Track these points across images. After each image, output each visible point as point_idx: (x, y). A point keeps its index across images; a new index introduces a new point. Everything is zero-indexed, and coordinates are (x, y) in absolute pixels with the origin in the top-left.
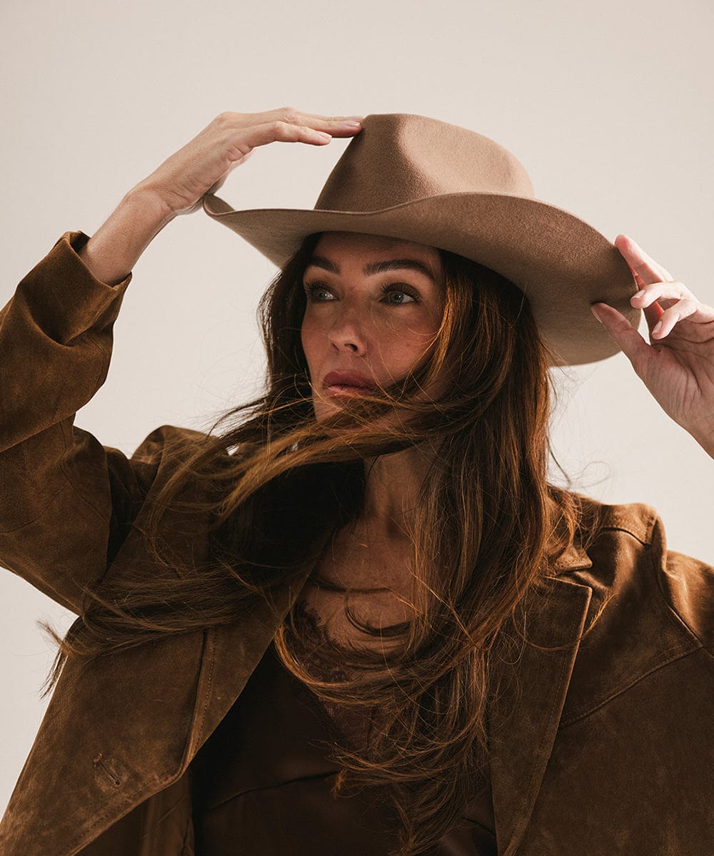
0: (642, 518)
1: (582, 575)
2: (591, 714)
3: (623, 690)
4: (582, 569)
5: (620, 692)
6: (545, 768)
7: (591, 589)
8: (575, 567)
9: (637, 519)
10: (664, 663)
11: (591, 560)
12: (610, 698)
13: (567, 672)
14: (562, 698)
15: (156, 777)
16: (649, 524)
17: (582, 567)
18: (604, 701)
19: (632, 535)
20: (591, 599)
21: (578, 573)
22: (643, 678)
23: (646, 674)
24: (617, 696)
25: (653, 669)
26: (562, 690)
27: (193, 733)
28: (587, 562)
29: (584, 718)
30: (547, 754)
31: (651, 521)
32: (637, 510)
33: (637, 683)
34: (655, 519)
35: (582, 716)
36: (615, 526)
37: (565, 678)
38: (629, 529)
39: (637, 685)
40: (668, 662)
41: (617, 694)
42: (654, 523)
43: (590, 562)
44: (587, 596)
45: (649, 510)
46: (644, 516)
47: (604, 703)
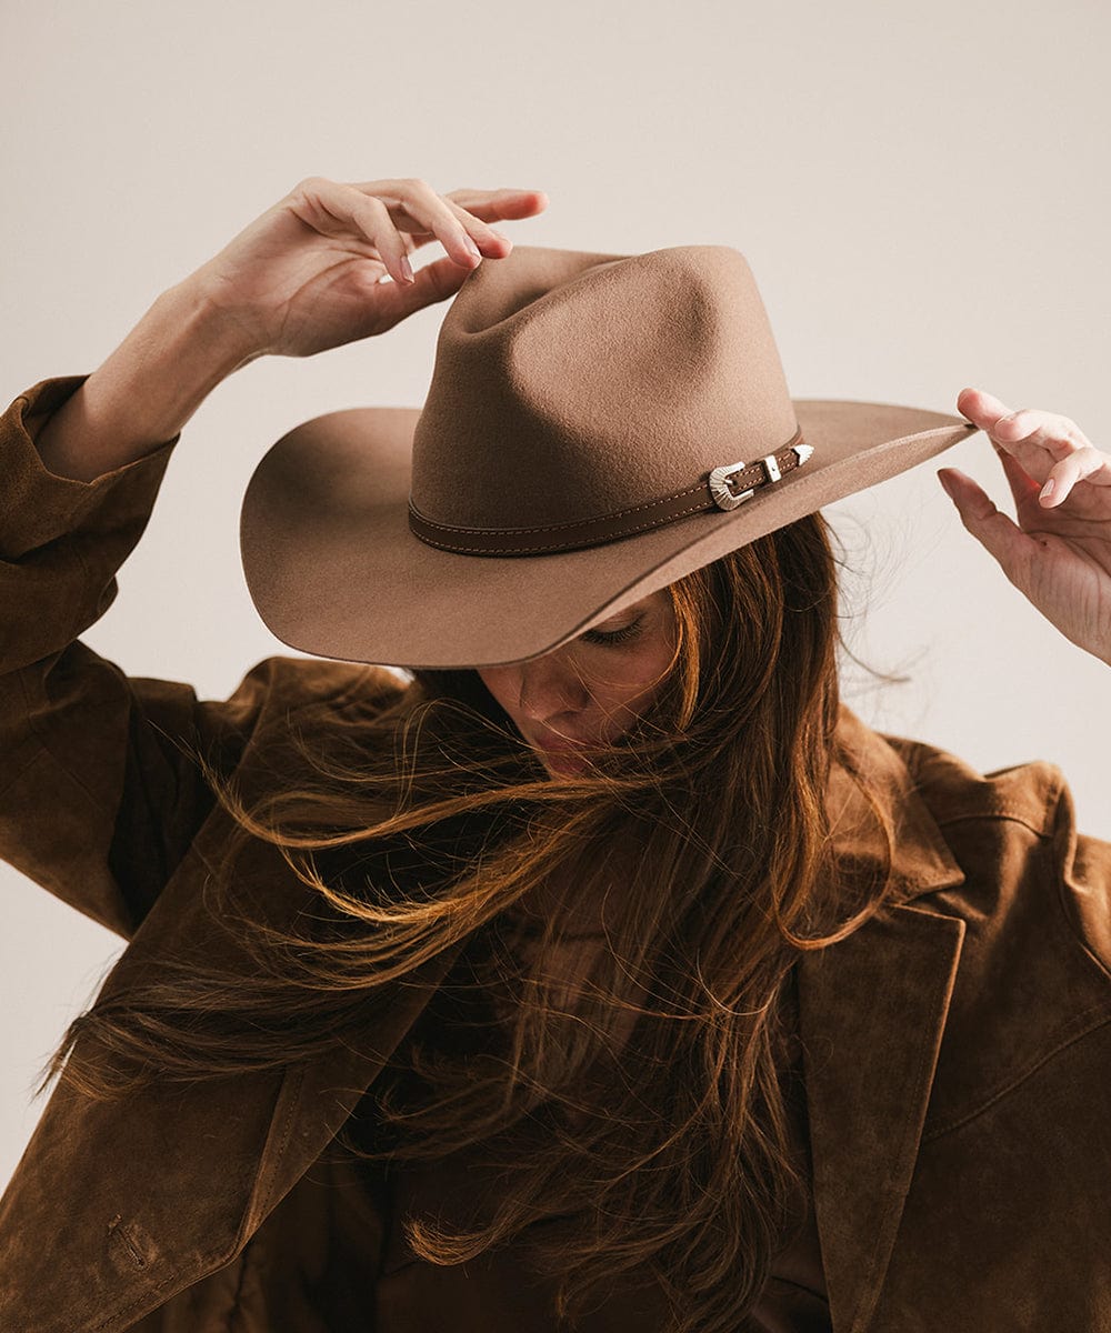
0: (1038, 792)
1: (948, 898)
2: (969, 1121)
3: (1018, 1082)
4: (948, 889)
5: (1013, 1086)
6: (902, 1208)
7: (963, 923)
8: (938, 887)
9: (1031, 796)
10: (1076, 1037)
11: (964, 871)
12: (998, 1096)
13: (931, 1058)
14: (922, 1099)
15: (199, 1257)
16: (1049, 802)
17: (948, 884)
18: (989, 1099)
19: (1024, 824)
20: (965, 939)
21: (943, 896)
22: (1046, 1062)
23: (1051, 1054)
24: (1010, 1092)
25: (1060, 1047)
26: (924, 1085)
27: (256, 1192)
28: (956, 876)
29: (958, 1128)
30: (903, 1188)
31: (1052, 797)
32: (1031, 779)
33: (1038, 1069)
34: (1059, 791)
35: (955, 1125)
36: (997, 813)
37: (927, 1066)
38: (1019, 815)
39: (1038, 1073)
40: (1082, 1033)
41: (1008, 1089)
42: (1056, 799)
43: (961, 876)
44: (958, 935)
45: (1049, 777)
46: (1042, 788)
47: (988, 1104)
